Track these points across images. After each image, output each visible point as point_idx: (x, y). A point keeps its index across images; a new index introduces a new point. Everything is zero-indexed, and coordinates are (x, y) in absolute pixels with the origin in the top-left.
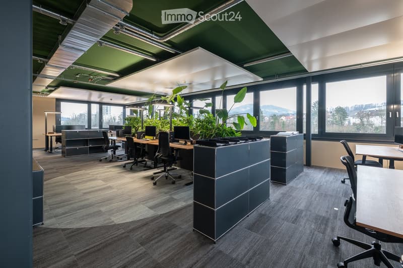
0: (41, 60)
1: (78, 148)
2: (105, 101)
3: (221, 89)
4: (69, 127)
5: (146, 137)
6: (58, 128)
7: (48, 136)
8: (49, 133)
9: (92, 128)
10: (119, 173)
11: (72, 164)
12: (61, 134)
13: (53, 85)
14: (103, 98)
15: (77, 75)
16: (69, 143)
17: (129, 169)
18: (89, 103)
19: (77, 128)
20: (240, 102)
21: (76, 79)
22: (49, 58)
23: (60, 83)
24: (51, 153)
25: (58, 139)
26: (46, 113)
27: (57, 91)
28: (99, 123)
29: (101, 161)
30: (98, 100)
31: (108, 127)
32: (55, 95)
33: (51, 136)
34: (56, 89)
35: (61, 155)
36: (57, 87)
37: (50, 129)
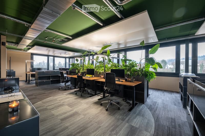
0: (27, 25)
1: (45, 81)
2: (56, 55)
3: (140, 46)
4: (39, 69)
5: (87, 75)
6: (33, 70)
7: (27, 74)
8: (28, 72)
9: (49, 69)
10: (75, 99)
11: (43, 91)
12: (34, 73)
13: (31, 45)
14: (55, 54)
15: (46, 38)
16: (40, 78)
17: (80, 96)
18: (48, 56)
19: (43, 69)
20: (153, 54)
21: (46, 40)
22: (32, 24)
23: (35, 43)
24: (29, 83)
25: (33, 76)
26: (26, 61)
27: (33, 48)
28: (53, 67)
29: (59, 89)
30: (52, 54)
31: (59, 69)
32: (31, 51)
33: (29, 74)
34: (32, 47)
35: (35, 85)
36: (33, 46)
37: (28, 70)
